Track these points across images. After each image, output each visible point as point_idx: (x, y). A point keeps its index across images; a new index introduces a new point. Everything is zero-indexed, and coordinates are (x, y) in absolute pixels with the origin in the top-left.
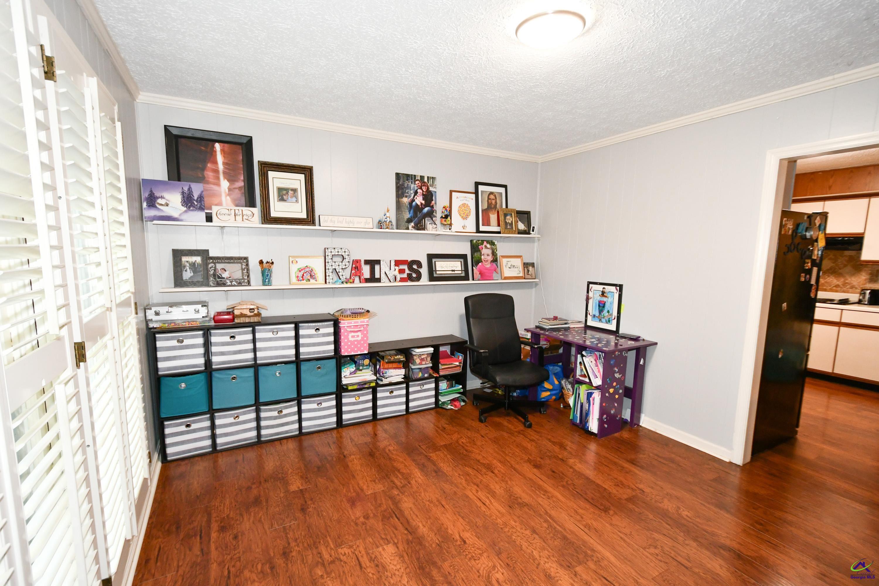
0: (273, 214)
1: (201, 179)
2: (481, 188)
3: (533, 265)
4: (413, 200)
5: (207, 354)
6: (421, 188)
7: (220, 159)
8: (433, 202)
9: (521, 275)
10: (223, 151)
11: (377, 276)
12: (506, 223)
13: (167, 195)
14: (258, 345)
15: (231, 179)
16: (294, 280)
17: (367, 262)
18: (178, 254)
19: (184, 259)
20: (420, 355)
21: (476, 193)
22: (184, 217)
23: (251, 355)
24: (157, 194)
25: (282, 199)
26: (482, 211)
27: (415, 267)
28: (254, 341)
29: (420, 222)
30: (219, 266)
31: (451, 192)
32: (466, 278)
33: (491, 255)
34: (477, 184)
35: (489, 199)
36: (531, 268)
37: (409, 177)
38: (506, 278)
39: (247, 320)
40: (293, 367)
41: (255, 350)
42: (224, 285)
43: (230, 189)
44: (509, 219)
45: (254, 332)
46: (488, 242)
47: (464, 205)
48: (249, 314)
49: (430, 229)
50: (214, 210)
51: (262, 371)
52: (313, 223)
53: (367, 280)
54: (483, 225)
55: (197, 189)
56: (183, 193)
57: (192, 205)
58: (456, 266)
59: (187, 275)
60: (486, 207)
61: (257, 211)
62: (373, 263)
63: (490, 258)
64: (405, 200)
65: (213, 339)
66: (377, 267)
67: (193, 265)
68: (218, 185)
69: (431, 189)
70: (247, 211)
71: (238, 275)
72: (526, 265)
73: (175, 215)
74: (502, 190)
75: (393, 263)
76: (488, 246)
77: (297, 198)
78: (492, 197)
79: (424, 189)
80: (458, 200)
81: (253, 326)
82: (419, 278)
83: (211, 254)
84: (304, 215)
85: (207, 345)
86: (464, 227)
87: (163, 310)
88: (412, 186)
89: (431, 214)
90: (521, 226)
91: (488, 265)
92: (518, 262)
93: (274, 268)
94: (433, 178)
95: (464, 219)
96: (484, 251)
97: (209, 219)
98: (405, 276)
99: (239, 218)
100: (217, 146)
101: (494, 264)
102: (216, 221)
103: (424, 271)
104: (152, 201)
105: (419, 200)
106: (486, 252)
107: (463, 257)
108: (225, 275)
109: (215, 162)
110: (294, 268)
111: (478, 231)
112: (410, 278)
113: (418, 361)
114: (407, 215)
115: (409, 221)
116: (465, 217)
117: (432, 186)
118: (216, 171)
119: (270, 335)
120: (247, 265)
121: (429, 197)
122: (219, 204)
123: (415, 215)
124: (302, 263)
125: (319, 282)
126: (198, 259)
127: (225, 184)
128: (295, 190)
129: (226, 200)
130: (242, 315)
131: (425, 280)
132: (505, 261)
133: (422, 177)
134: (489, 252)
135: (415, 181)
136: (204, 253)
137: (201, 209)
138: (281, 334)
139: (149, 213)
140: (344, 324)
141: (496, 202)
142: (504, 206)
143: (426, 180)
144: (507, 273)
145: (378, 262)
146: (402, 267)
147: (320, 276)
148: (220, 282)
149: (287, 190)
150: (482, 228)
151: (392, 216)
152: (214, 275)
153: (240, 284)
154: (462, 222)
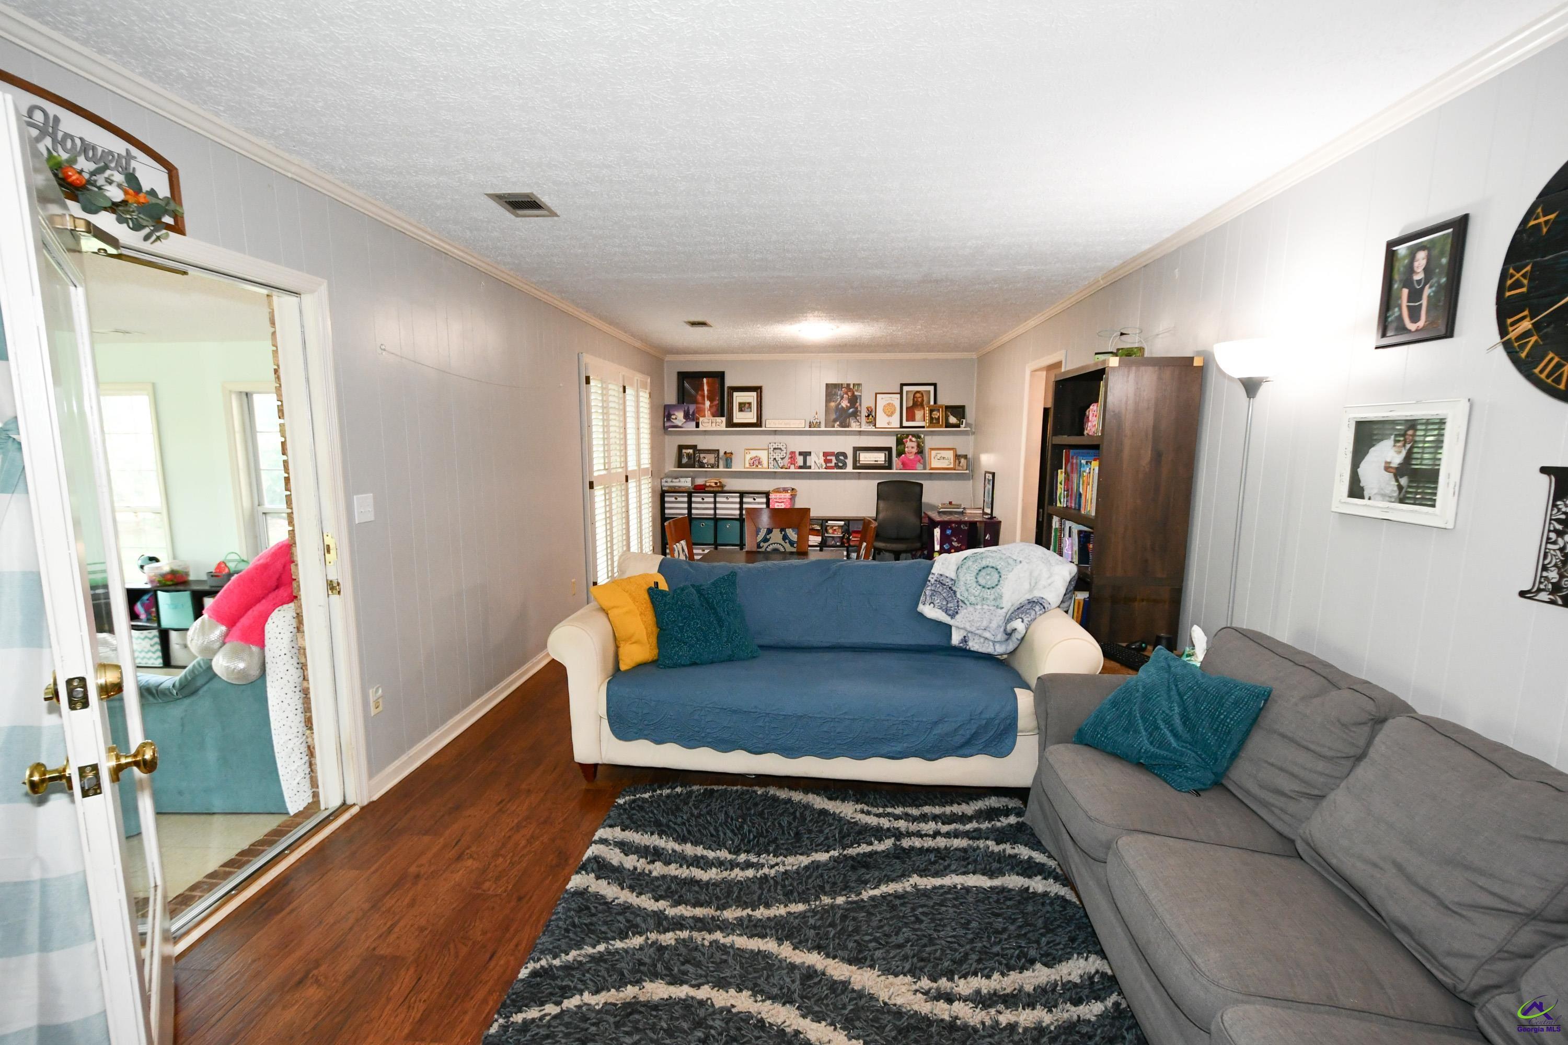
0: (735, 421)
1: (695, 402)
2: (906, 388)
3: (965, 457)
4: (840, 404)
5: (690, 508)
6: (847, 394)
7: (706, 388)
8: (858, 404)
9: (952, 466)
10: (707, 383)
11: (808, 464)
12: (931, 418)
13: (676, 413)
14: (718, 505)
15: (711, 399)
16: (747, 465)
17: (801, 453)
18: (681, 448)
19: (684, 451)
20: (832, 527)
21: (901, 393)
22: (684, 426)
23: (712, 512)
24: (672, 413)
25: (741, 410)
26: (907, 408)
27: (842, 458)
28: (715, 502)
29: (845, 420)
30: (702, 455)
31: (876, 394)
32: (890, 467)
33: (916, 448)
34: (902, 385)
35: (914, 397)
36: (963, 460)
37: (836, 386)
38: (932, 469)
39: (712, 489)
40: (737, 524)
41: (715, 509)
42: (704, 467)
43: (710, 406)
44: (935, 415)
45: (715, 497)
46: (913, 436)
47: (889, 404)
48: (714, 485)
49: (854, 427)
50: (701, 419)
51: (719, 523)
52: (761, 426)
53: (800, 467)
54: (907, 420)
55: (692, 408)
56: (684, 411)
57: (689, 418)
58: (880, 457)
59: (685, 460)
60: (911, 404)
61: (724, 419)
62: (805, 455)
63: (915, 450)
64: (833, 404)
65: (693, 499)
66: (808, 457)
67: (688, 455)
68: (704, 404)
69: (856, 393)
70: (719, 419)
71: (712, 461)
72: (958, 457)
73: (680, 424)
74: (931, 388)
75: (821, 454)
76: (914, 439)
77: (751, 408)
78: (918, 395)
79: (850, 394)
80: (882, 401)
81: (715, 493)
82: (845, 466)
83: (699, 448)
84: (754, 421)
85: (690, 502)
86: (889, 424)
87: (669, 480)
88: (839, 392)
89: (855, 414)
90: (953, 420)
91: (912, 457)
92: (950, 454)
93: (733, 457)
94: (859, 385)
95: (888, 416)
96: (909, 444)
97: (697, 426)
98: (833, 464)
99: (714, 424)
100: (705, 380)
101: (919, 456)
102: (701, 428)
103: (850, 461)
104: (668, 416)
105: (845, 404)
106: (911, 445)
107: (889, 450)
108: (705, 461)
109: (703, 390)
110: (748, 457)
111: (902, 427)
112: (837, 466)
113: (830, 531)
114: (833, 416)
115: (835, 421)
116: (890, 415)
117: (857, 391)
118: (703, 396)
119: (724, 500)
120: (718, 455)
121: (854, 400)
122: (704, 416)
123: (841, 416)
124: (753, 454)
125: (764, 468)
126: (691, 451)
127: (708, 403)
128: (750, 404)
129: (707, 413)
130: (710, 486)
131: (849, 469)
132: (933, 453)
133: (848, 385)
134: (915, 445)
135: (842, 388)
136: (694, 447)
137: (693, 420)
138: (731, 500)
139: (667, 424)
140: (772, 496)
141: (923, 400)
142: (932, 403)
143: (852, 387)
144: (935, 464)
145: (810, 453)
146: (828, 458)
147: (765, 464)
148: (702, 465)
149: (744, 404)
150: (905, 424)
151: (822, 418)
152: (699, 460)
153: (712, 467)
154: (887, 419)
